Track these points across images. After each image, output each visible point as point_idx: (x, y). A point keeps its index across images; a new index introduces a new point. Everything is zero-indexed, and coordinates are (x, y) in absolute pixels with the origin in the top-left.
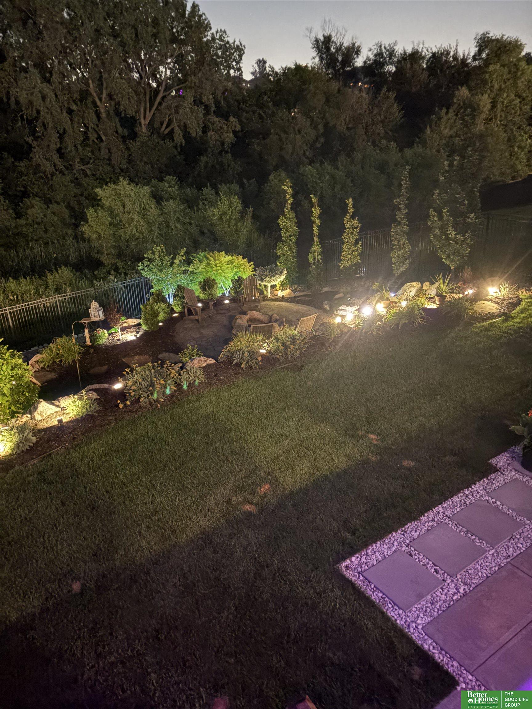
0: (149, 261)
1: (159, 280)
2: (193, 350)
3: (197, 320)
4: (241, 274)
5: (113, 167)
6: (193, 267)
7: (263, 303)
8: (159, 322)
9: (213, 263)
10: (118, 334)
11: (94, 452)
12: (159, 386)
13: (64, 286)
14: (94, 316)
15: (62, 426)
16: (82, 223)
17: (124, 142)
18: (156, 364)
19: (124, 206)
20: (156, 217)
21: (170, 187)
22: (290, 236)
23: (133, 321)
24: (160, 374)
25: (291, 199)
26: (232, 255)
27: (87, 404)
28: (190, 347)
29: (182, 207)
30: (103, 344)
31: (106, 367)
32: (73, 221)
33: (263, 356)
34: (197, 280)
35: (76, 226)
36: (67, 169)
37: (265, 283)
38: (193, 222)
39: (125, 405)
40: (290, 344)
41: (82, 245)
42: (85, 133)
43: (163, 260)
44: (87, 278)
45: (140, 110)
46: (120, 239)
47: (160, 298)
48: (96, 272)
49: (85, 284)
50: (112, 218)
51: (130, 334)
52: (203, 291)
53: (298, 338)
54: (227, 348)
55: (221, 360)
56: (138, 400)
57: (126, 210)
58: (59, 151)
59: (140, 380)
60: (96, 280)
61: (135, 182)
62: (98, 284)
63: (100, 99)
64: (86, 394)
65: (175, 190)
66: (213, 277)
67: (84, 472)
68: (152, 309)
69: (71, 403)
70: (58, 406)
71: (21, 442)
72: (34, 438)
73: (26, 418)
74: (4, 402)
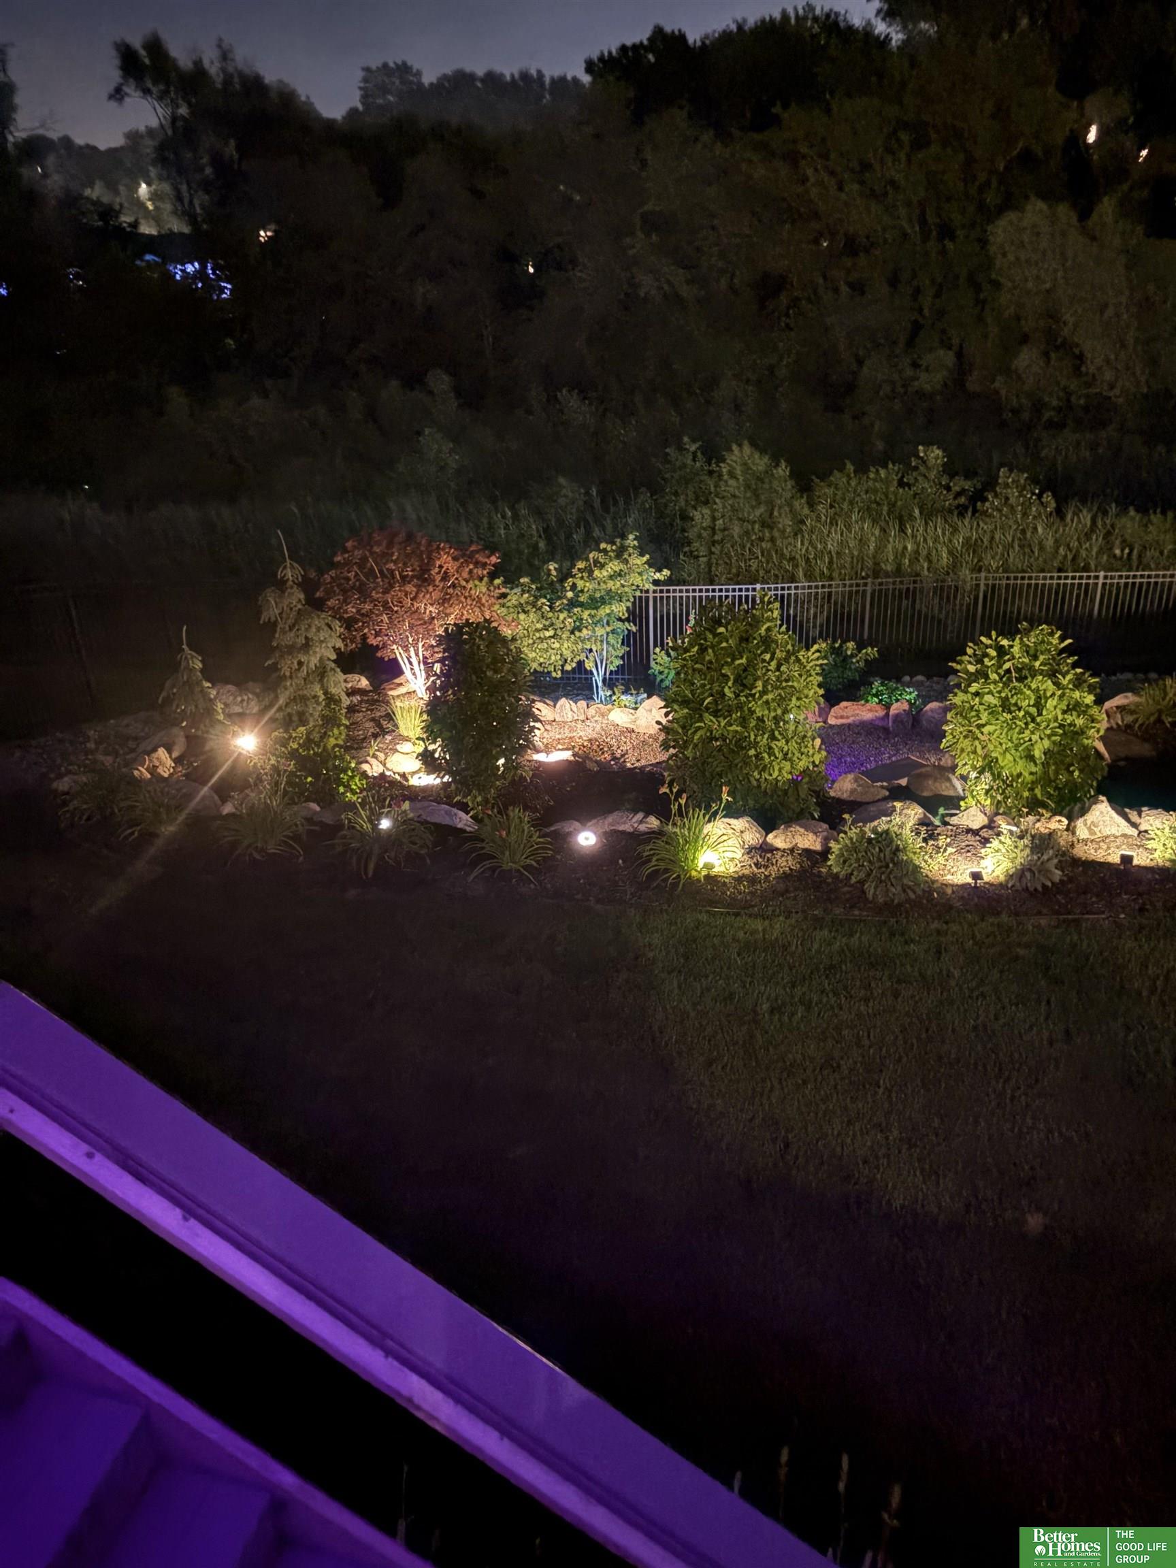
15: (1127, 869)
67: (1139, 991)
70: (1134, 825)
71: (1030, 870)
72: (1058, 872)
73: (1058, 823)
74: (1026, 774)
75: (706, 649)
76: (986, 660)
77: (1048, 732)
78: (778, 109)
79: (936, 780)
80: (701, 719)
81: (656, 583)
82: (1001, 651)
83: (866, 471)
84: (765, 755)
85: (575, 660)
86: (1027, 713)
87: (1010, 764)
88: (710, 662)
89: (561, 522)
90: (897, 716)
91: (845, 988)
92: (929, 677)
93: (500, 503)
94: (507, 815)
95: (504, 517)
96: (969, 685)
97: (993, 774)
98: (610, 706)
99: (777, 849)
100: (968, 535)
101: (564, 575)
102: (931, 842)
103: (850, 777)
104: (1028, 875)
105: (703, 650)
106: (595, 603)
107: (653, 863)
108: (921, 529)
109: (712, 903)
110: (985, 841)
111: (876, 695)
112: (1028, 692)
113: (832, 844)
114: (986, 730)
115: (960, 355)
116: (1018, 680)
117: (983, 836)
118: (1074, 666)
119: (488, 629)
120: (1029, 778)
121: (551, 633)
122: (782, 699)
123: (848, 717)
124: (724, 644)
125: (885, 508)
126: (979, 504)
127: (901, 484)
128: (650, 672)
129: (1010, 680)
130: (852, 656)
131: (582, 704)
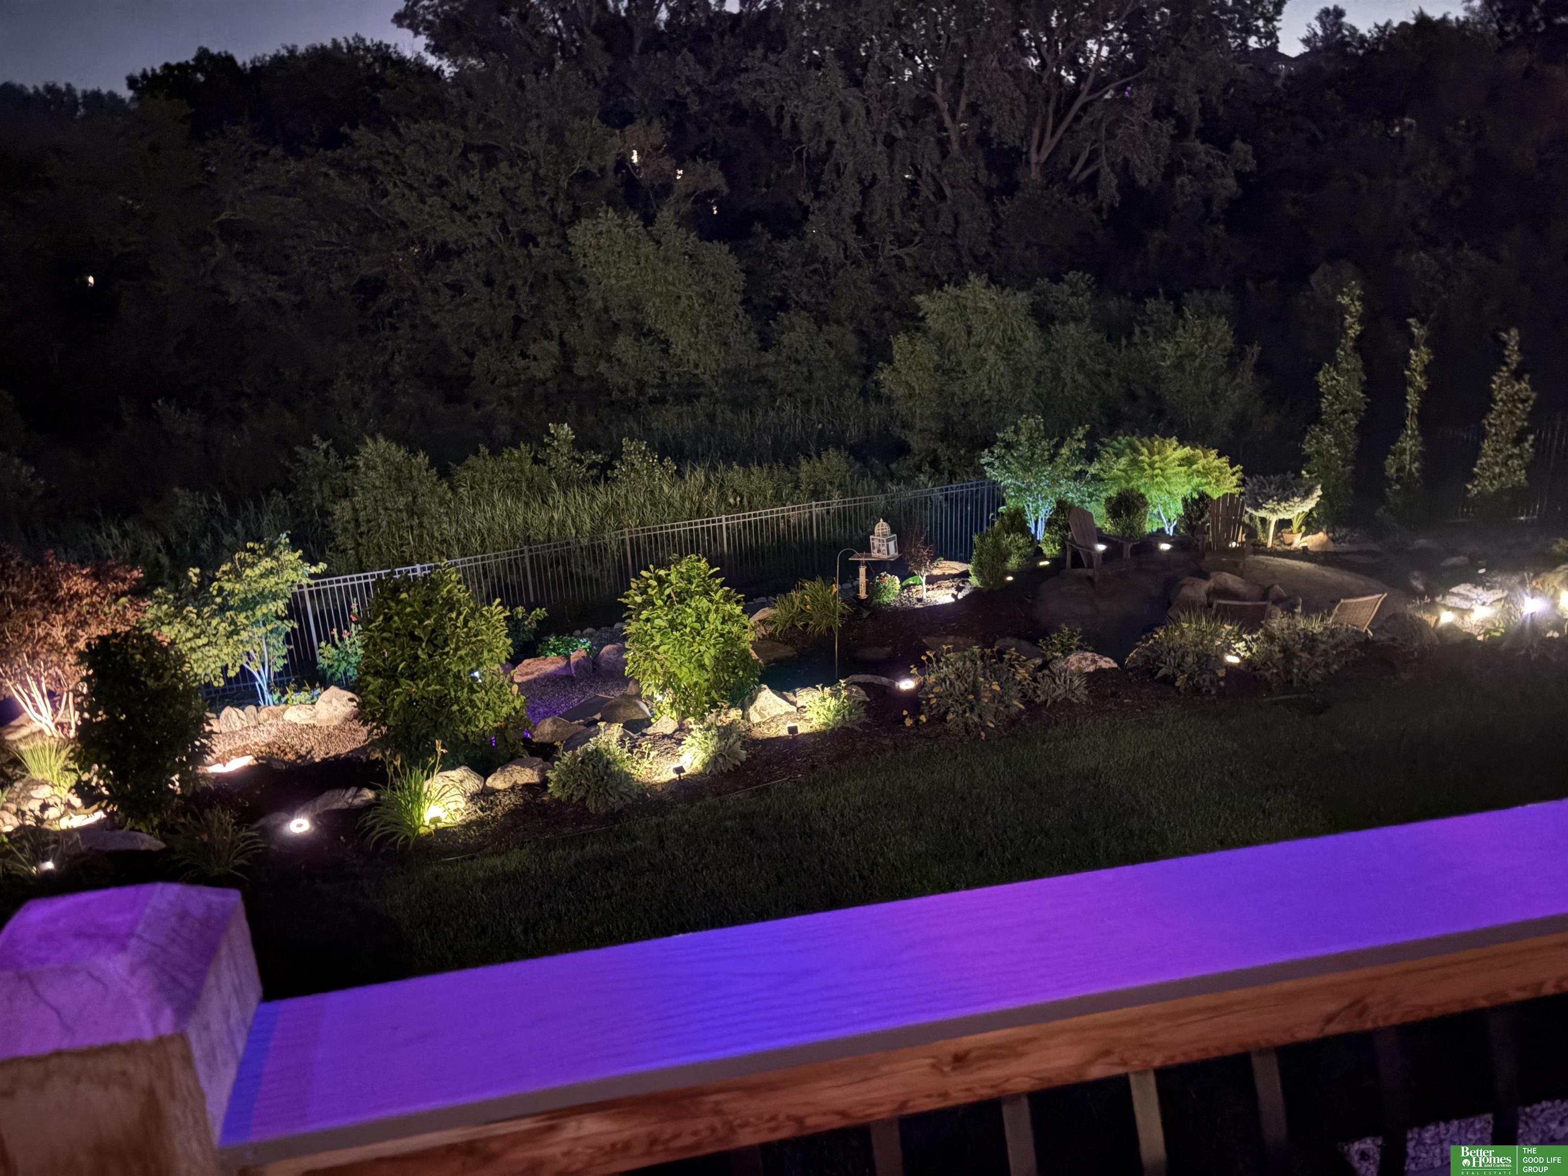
0: (1005, 447)
1: (1020, 489)
2: (1072, 637)
3: (1090, 579)
4: (1208, 490)
5: (958, 252)
6: (1098, 466)
7: (1251, 558)
8: (1007, 573)
9: (1147, 460)
10: (920, 587)
11: (846, 799)
12: (988, 694)
13: (828, 487)
14: (879, 551)
15: (795, 738)
16: (880, 364)
17: (988, 199)
18: (988, 651)
19: (969, 333)
20: (1034, 358)
21: (1073, 294)
22: (1344, 412)
23: (957, 567)
24: (994, 671)
25: (1357, 327)
26: (1194, 447)
27: (844, 708)
28: (1066, 630)
29: (1094, 338)
30: (889, 605)
31: (889, 649)
32: (864, 360)
33: (1231, 668)
34: (1104, 495)
35: (869, 370)
36: (868, 255)
37: (1262, 513)
38: (1112, 371)
39: (917, 721)
40: (1302, 650)
41: (873, 408)
42: (914, 182)
43: (1035, 447)
44: (874, 476)
45: (1031, 133)
46: (952, 400)
47: (1017, 522)
48: (893, 466)
49: (869, 486)
50: (942, 357)
51: (944, 591)
52: (1113, 518)
53: (1325, 639)
54: (1148, 639)
55: (1130, 665)
56: (943, 718)
57: (973, 340)
58: (858, 219)
59: (953, 677)
60: (892, 481)
61: (1000, 283)
62: (894, 488)
63: (953, 116)
64: (845, 688)
65: (1083, 302)
66: (1142, 490)
67: (824, 830)
68: (997, 545)
69: (817, 701)
70: (793, 703)
71: (721, 755)
72: (744, 752)
73: (735, 714)
74: (701, 681)
75: (391, 617)
76: (649, 590)
77: (712, 641)
78: (345, 129)
79: (625, 706)
80: (398, 685)
81: (312, 576)
82: (661, 581)
83: (500, 453)
84: (468, 708)
85: (238, 665)
86: (692, 628)
87: (687, 676)
88: (398, 629)
89: (183, 534)
90: (578, 663)
91: (589, 894)
92: (597, 628)
93: (102, 523)
94: (205, 819)
95: (109, 536)
96: (640, 614)
97: (673, 688)
98: (282, 706)
99: (498, 791)
100: (605, 500)
101: (206, 580)
102: (635, 751)
103: (549, 721)
104: (721, 760)
105: (388, 619)
106: (248, 604)
107: (378, 829)
108: (562, 500)
109: (448, 853)
110: (679, 742)
111: (553, 650)
112: (689, 611)
113: (550, 774)
114: (661, 649)
115: (562, 344)
116: (679, 603)
117: (676, 738)
118: (722, 585)
119: (141, 638)
120: (706, 684)
121: (204, 640)
122: (475, 653)
123: (532, 673)
124: (409, 610)
125: (524, 485)
126: (609, 472)
127: (536, 461)
128: (318, 667)
129: (672, 604)
130: (524, 619)
131: (251, 709)
